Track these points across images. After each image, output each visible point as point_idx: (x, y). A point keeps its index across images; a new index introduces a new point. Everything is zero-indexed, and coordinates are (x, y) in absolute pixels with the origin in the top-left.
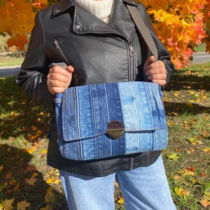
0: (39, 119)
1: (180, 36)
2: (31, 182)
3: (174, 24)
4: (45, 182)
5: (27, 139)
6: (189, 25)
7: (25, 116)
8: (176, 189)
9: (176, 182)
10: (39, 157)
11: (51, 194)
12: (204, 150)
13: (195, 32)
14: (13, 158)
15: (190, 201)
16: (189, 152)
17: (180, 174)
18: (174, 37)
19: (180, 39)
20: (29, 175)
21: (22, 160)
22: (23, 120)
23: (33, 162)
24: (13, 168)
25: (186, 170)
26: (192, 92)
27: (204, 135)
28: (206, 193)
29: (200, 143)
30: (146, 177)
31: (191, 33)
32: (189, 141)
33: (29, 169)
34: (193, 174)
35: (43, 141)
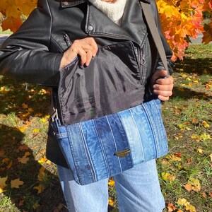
0: (30, 97)
1: (178, 30)
2: (24, 160)
3: (173, 16)
4: (37, 161)
5: (19, 117)
6: (188, 19)
7: (16, 93)
8: (163, 174)
9: (163, 167)
10: (31, 136)
11: (43, 174)
12: (192, 137)
13: (193, 27)
14: (4, 136)
15: (176, 186)
16: (177, 138)
17: (167, 159)
18: (172, 29)
19: (177, 32)
20: (21, 154)
21: (14, 138)
22: (14, 96)
23: (25, 141)
24: (6, 146)
25: (173, 156)
26: (184, 76)
27: (193, 122)
28: (190, 178)
29: (189, 129)
30: (139, 173)
31: (189, 27)
32: (178, 127)
33: (21, 148)
34: (180, 159)
35: (34, 119)
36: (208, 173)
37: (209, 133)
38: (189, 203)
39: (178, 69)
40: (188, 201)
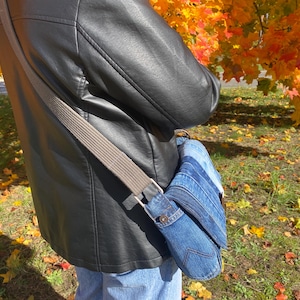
0: (17, 160)
10: (8, 210)
11: (15, 257)
12: (227, 205)
26: (235, 128)
27: (232, 186)
35: (18, 189)
36: (238, 250)
37: (250, 199)
38: (204, 288)
39: (228, 120)
40: (204, 285)
